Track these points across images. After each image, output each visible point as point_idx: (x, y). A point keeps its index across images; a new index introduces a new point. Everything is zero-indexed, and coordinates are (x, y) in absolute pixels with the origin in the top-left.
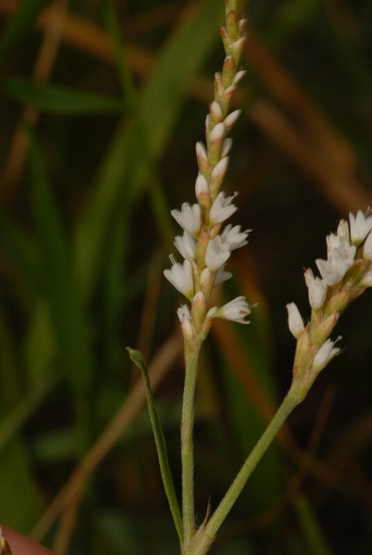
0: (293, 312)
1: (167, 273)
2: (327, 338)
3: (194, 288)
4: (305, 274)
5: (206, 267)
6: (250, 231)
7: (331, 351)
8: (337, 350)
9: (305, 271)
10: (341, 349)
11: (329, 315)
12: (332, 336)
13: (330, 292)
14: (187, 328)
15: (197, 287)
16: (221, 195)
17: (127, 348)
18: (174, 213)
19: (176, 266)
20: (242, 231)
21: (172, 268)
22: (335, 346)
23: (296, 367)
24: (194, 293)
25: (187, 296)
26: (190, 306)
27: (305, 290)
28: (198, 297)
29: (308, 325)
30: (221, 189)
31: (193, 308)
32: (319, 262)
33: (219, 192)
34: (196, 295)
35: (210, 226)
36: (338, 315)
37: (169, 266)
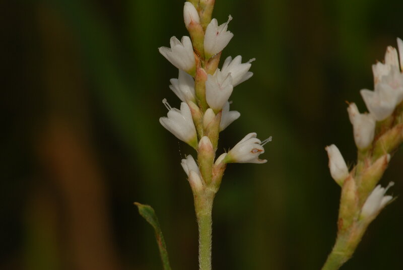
0: (335, 155)
1: (163, 121)
2: (377, 185)
3: (197, 133)
4: (348, 109)
5: (208, 107)
6: (254, 59)
7: (381, 199)
8: (388, 198)
9: (348, 106)
10: (394, 197)
11: (379, 156)
12: (382, 182)
13: (380, 130)
14: (196, 180)
15: (201, 131)
16: (214, 21)
17: (136, 203)
18: (163, 51)
19: (172, 112)
20: (244, 61)
21: (169, 114)
22: (387, 194)
23: (341, 219)
24: (199, 139)
25: (190, 144)
26: (195, 155)
27: (350, 128)
28: (202, 144)
29: (354, 169)
30: (213, 16)
31: (199, 156)
32: (364, 93)
33: (212, 19)
34: (201, 141)
35: (207, 60)
36: (389, 157)
37: (165, 113)
